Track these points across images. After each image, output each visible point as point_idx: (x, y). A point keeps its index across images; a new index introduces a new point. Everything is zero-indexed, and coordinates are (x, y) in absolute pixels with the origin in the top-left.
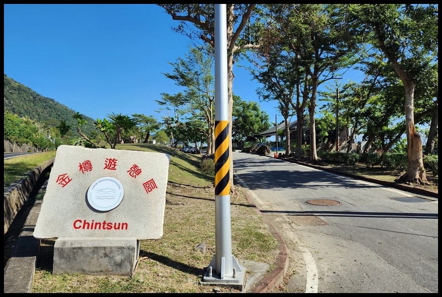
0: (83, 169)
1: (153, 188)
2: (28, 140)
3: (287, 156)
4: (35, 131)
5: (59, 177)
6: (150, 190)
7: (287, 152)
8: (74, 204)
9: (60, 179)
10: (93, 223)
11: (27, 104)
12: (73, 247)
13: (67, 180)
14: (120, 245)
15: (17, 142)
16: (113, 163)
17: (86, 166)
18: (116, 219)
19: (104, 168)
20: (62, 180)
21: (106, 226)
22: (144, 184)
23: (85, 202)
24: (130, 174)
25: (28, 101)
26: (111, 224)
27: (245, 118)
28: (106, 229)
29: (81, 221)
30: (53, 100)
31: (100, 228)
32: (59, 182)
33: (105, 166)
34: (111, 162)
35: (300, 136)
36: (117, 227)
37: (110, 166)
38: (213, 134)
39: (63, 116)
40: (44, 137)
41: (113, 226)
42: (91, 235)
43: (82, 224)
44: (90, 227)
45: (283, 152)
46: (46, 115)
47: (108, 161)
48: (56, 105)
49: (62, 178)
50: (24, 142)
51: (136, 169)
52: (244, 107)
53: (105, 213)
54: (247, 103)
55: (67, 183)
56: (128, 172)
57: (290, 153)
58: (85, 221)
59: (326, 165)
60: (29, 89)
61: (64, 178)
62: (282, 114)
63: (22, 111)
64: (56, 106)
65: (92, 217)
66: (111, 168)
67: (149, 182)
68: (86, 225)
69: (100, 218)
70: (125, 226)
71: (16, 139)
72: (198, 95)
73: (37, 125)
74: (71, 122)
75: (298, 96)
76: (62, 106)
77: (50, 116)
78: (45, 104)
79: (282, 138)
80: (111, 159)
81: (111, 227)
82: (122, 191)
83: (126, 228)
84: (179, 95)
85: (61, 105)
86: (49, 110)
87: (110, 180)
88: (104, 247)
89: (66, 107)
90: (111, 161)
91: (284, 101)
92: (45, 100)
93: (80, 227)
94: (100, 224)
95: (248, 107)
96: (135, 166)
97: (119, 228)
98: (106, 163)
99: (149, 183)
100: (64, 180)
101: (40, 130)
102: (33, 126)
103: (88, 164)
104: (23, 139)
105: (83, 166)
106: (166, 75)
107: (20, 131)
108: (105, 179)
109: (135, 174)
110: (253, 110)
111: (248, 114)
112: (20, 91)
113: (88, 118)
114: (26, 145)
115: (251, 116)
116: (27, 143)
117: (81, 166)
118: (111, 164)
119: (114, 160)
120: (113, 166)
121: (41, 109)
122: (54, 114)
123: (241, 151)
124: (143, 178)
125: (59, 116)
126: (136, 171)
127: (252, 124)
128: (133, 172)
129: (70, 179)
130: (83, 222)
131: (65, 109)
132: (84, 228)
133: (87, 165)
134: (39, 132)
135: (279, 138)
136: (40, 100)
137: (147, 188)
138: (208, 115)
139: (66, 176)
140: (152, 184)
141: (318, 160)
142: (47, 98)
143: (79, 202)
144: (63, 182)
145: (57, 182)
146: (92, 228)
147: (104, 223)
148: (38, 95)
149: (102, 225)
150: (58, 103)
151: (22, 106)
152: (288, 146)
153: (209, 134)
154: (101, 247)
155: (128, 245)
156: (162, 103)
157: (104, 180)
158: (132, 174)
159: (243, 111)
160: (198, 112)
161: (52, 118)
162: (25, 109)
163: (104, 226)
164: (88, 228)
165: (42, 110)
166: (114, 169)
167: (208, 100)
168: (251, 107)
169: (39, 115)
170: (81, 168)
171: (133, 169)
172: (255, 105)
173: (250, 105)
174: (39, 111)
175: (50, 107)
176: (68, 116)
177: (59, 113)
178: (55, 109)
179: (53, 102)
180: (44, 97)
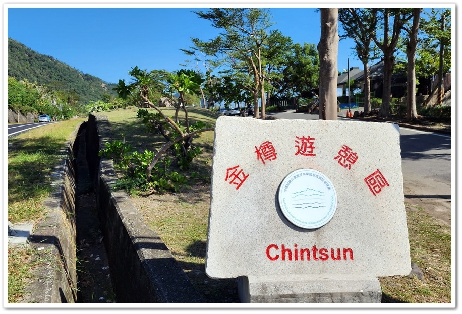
0: (262, 156)
1: (383, 186)
2: (32, 108)
3: (367, 114)
4: (38, 96)
5: (228, 172)
6: (377, 189)
7: (366, 109)
8: (259, 217)
9: (230, 174)
10: (296, 250)
11: (23, 64)
12: (281, 293)
13: (241, 177)
14: (355, 290)
15: (21, 111)
16: (308, 145)
17: (266, 152)
18: (333, 242)
19: (296, 154)
20: (233, 177)
21: (318, 255)
22: (366, 179)
23: (277, 214)
24: (339, 162)
25: (24, 60)
26: (326, 251)
27: (300, 67)
28: (320, 261)
29: (277, 248)
30: (51, 58)
31: (309, 258)
32: (230, 180)
33: (296, 150)
34: (306, 144)
35: (388, 87)
36: (336, 255)
37: (305, 150)
38: (263, 91)
39: (65, 77)
40: (50, 104)
41: (329, 253)
42: (299, 271)
43: (279, 252)
44: (293, 257)
45: (361, 110)
46: (46, 77)
47: (300, 141)
48: (55, 63)
49: (233, 174)
50: (29, 111)
51: (349, 154)
52: (297, 53)
53: (313, 233)
54: (302, 46)
55: (242, 182)
56: (335, 158)
57: (370, 110)
58: (283, 246)
59: (433, 125)
60: (22, 45)
61: (236, 174)
62: (359, 57)
63: (18, 73)
64: (56, 65)
65: (293, 240)
66: (306, 153)
67: (373, 175)
68: (287, 254)
69: (306, 241)
70: (348, 253)
71: (19, 107)
72: (242, 38)
73: (39, 90)
74: (76, 84)
75: (387, 30)
76: (64, 65)
77: (51, 77)
78: (43, 63)
79: (352, 91)
80: (303, 138)
81: (327, 257)
82: (333, 192)
83: (352, 258)
84: (219, 40)
85: (62, 63)
86: (49, 70)
87: (311, 174)
88: (330, 294)
89: (68, 65)
90: (305, 141)
91: (362, 39)
92: (42, 58)
93: (277, 256)
94: (307, 250)
95: (304, 51)
96: (346, 149)
97: (339, 258)
98: (298, 144)
99: (374, 177)
100: (236, 177)
101: (43, 95)
102: (34, 91)
103: (268, 147)
104: (26, 107)
105: (261, 152)
106: (199, 14)
107: (22, 97)
108: (302, 173)
109: (347, 163)
110: (309, 55)
111: (303, 61)
112: (12, 49)
113: (94, 78)
114: (30, 114)
115: (308, 64)
116: (32, 112)
117: (258, 151)
118: (306, 146)
119: (309, 138)
120: (310, 150)
121: (39, 70)
122: (54, 75)
123: (295, 111)
124: (362, 169)
125: (61, 76)
126: (347, 157)
127: (309, 74)
128: (343, 159)
129: (246, 175)
130: (280, 247)
132: (283, 258)
133: (267, 149)
134: (43, 97)
135: (347, 92)
136: (36, 58)
137: (372, 187)
138: (254, 65)
139: (239, 170)
140: (378, 178)
141: (419, 118)
142: (45, 56)
143: (267, 214)
144: (237, 181)
145: (226, 180)
146: (296, 259)
147: (315, 249)
148: (34, 52)
149: (312, 253)
150: (58, 61)
151: (18, 66)
152: (367, 102)
153: (255, 91)
154: (326, 294)
155: (370, 289)
156: (189, 53)
157: (301, 175)
158: (342, 161)
159: (297, 58)
160: (239, 63)
161: (53, 80)
162: (21, 70)
163: (314, 255)
164: (290, 259)
165: (41, 71)
166: (311, 154)
167: (255, 44)
168: (307, 52)
169: (38, 77)
170: (259, 155)
171: (342, 153)
172: (313, 48)
173: (305, 49)
174: (37, 72)
175: (49, 67)
176: (72, 76)
177: (61, 73)
178: (55, 68)
179: (52, 60)
180: (41, 55)
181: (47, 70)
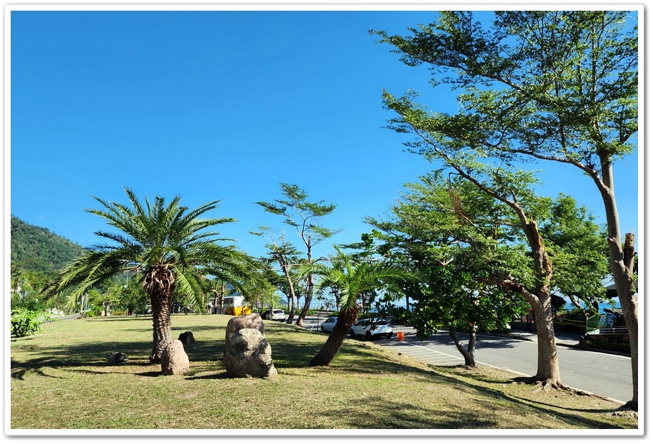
30: (46, 230)
39: (60, 254)
46: (30, 253)
48: (50, 237)
76: (62, 239)
77: (38, 254)
78: (31, 236)
85: (59, 237)
86: (38, 244)
89: (68, 240)
92: (32, 230)
121: (24, 244)
122: (45, 251)
125: (54, 253)
131: (67, 244)
136: (23, 230)
142: (37, 227)
148: (21, 222)
150: (54, 234)
156: (274, 210)
161: (41, 257)
165: (26, 246)
169: (19, 253)
174: (20, 246)
175: (39, 241)
176: (70, 253)
177: (54, 249)
178: (48, 243)
179: (46, 233)
180: (32, 226)
181: (35, 245)
